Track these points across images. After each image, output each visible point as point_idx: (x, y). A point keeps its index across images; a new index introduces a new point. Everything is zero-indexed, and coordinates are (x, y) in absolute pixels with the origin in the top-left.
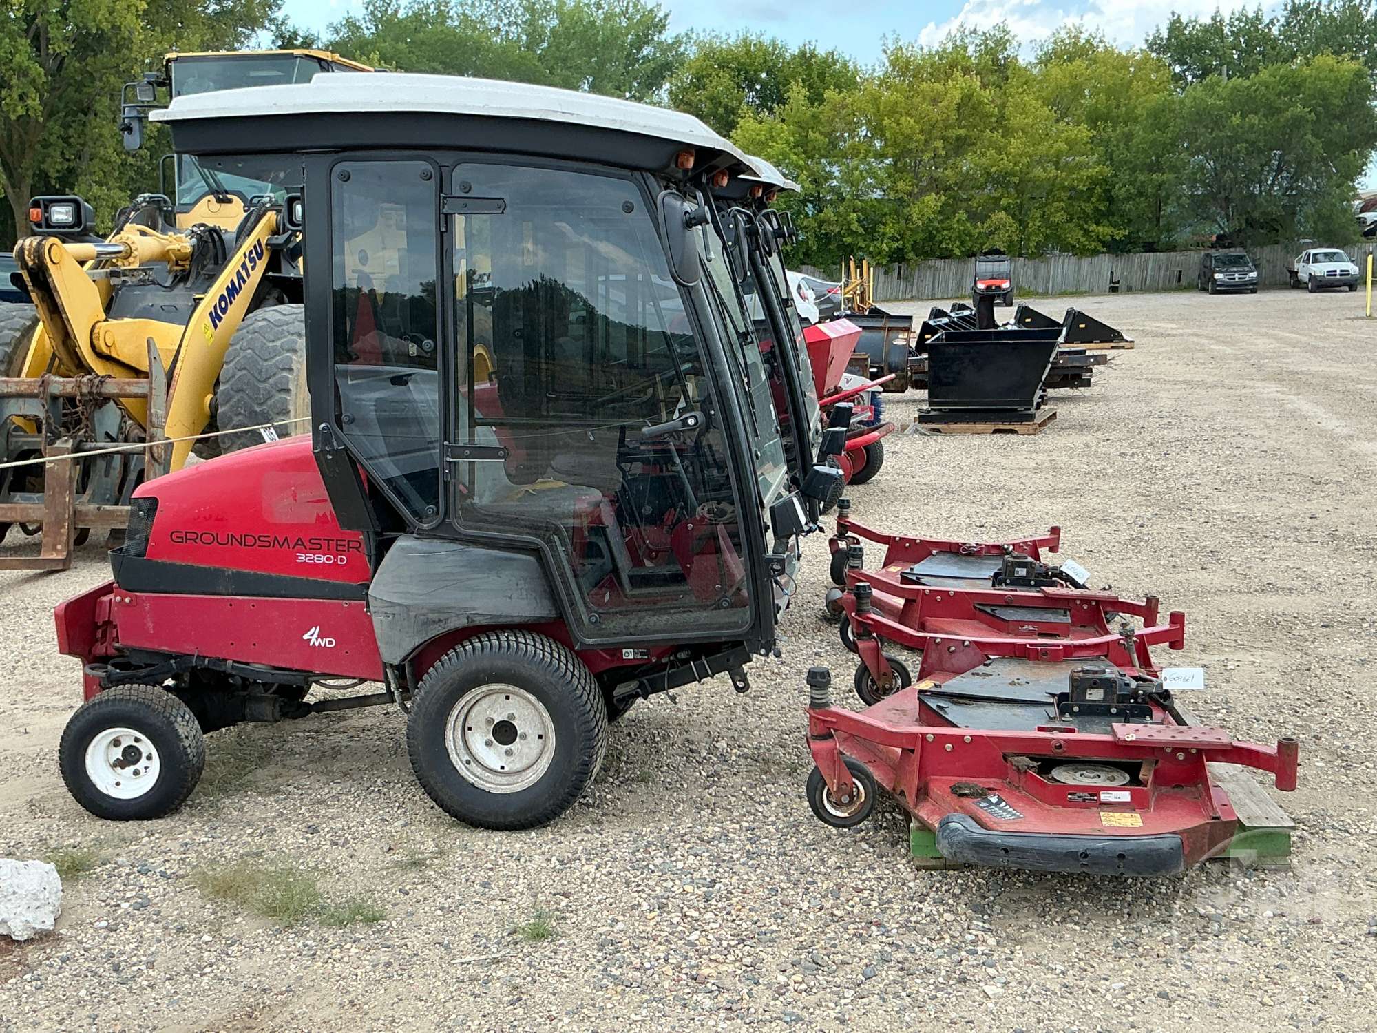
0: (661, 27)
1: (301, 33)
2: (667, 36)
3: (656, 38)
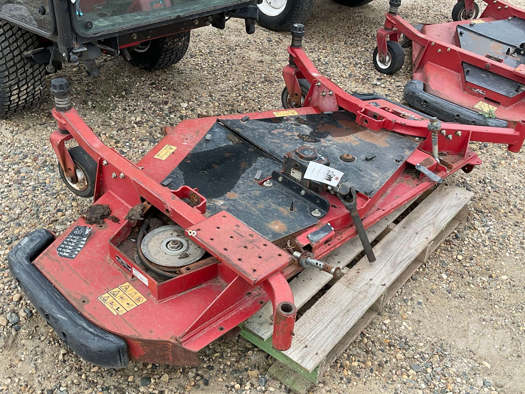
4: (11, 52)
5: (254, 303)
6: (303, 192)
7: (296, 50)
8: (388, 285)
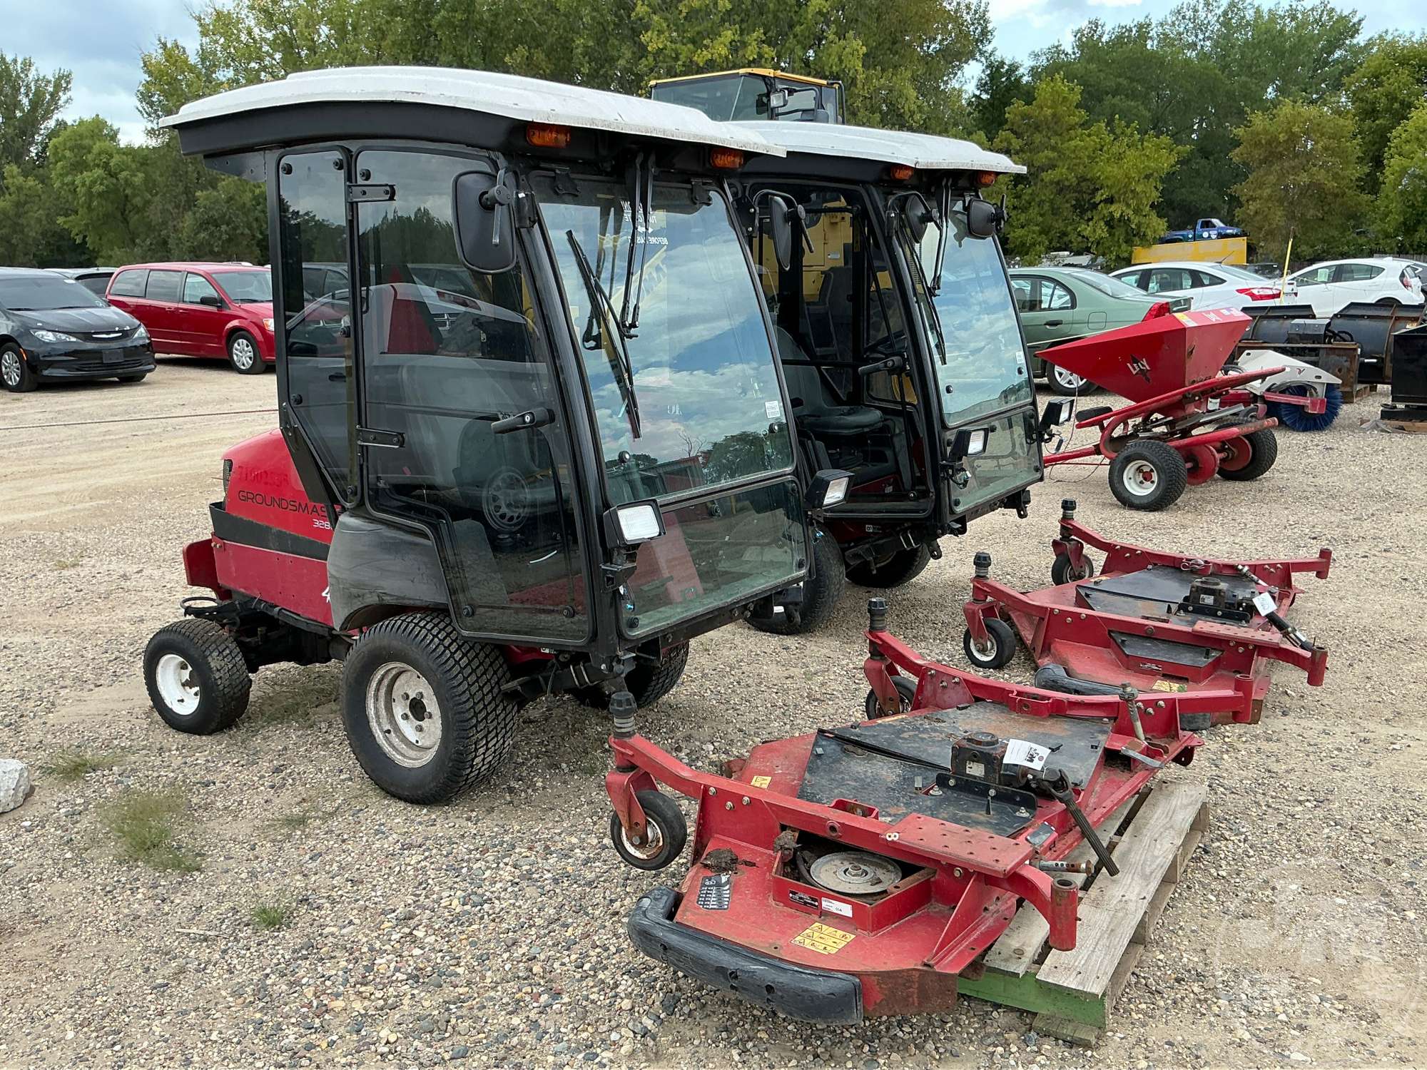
0: (1355, 30)
1: (1007, 62)
2: (1361, 39)
3: (1347, 42)
4: (481, 688)
5: (997, 920)
6: (992, 792)
7: (879, 634)
8: (1149, 898)
